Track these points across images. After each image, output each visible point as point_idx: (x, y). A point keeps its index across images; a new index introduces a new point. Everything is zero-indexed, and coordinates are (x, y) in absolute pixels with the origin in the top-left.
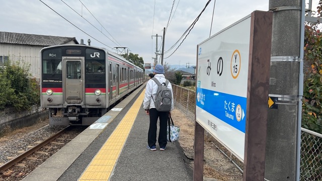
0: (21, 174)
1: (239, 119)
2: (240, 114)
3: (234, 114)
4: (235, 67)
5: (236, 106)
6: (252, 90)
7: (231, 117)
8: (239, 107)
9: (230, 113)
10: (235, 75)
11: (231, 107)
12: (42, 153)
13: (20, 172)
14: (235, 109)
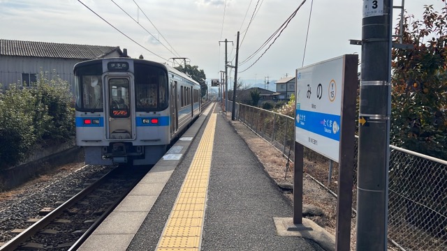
0: (88, 211)
1: (335, 132)
2: (336, 128)
3: (331, 129)
4: (332, 93)
5: (333, 123)
6: (345, 110)
7: (329, 131)
8: (335, 123)
9: (328, 128)
10: (332, 99)
11: (329, 124)
12: (104, 190)
13: (86, 210)
14: (332, 125)
